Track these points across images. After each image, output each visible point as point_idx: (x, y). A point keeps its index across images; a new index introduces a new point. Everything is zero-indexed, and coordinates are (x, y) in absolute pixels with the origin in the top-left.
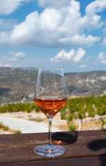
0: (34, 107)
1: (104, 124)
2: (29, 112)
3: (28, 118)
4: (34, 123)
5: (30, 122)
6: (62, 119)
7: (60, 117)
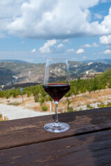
0: (11, 94)
1: (69, 103)
2: (8, 98)
3: (7, 103)
4: (12, 106)
5: (9, 106)
6: (36, 101)
7: (34, 101)
